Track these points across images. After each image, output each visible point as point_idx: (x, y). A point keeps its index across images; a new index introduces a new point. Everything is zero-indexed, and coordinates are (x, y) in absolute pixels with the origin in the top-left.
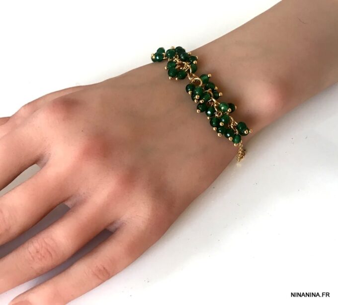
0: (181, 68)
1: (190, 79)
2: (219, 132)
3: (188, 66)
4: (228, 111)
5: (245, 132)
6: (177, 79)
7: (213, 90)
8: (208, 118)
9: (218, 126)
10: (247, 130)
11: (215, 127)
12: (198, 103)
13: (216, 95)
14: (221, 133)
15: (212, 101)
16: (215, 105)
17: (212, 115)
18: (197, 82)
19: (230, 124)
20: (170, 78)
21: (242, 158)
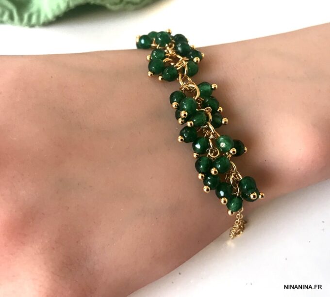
0: (172, 64)
1: (181, 83)
2: (206, 184)
3: (184, 62)
4: (231, 152)
5: (252, 196)
6: (160, 78)
7: (214, 112)
8: (195, 155)
9: (207, 173)
10: (255, 194)
11: (203, 173)
12: (184, 126)
13: (218, 120)
14: (209, 186)
15: (208, 129)
16: (212, 136)
17: (203, 151)
18: (192, 92)
19: (229, 175)
20: (150, 73)
21: (239, 233)
